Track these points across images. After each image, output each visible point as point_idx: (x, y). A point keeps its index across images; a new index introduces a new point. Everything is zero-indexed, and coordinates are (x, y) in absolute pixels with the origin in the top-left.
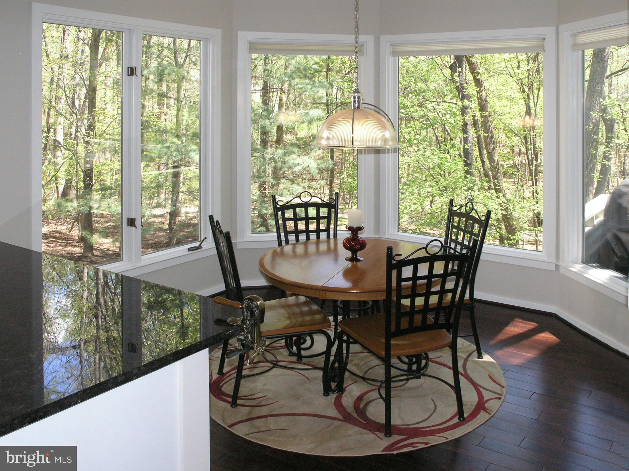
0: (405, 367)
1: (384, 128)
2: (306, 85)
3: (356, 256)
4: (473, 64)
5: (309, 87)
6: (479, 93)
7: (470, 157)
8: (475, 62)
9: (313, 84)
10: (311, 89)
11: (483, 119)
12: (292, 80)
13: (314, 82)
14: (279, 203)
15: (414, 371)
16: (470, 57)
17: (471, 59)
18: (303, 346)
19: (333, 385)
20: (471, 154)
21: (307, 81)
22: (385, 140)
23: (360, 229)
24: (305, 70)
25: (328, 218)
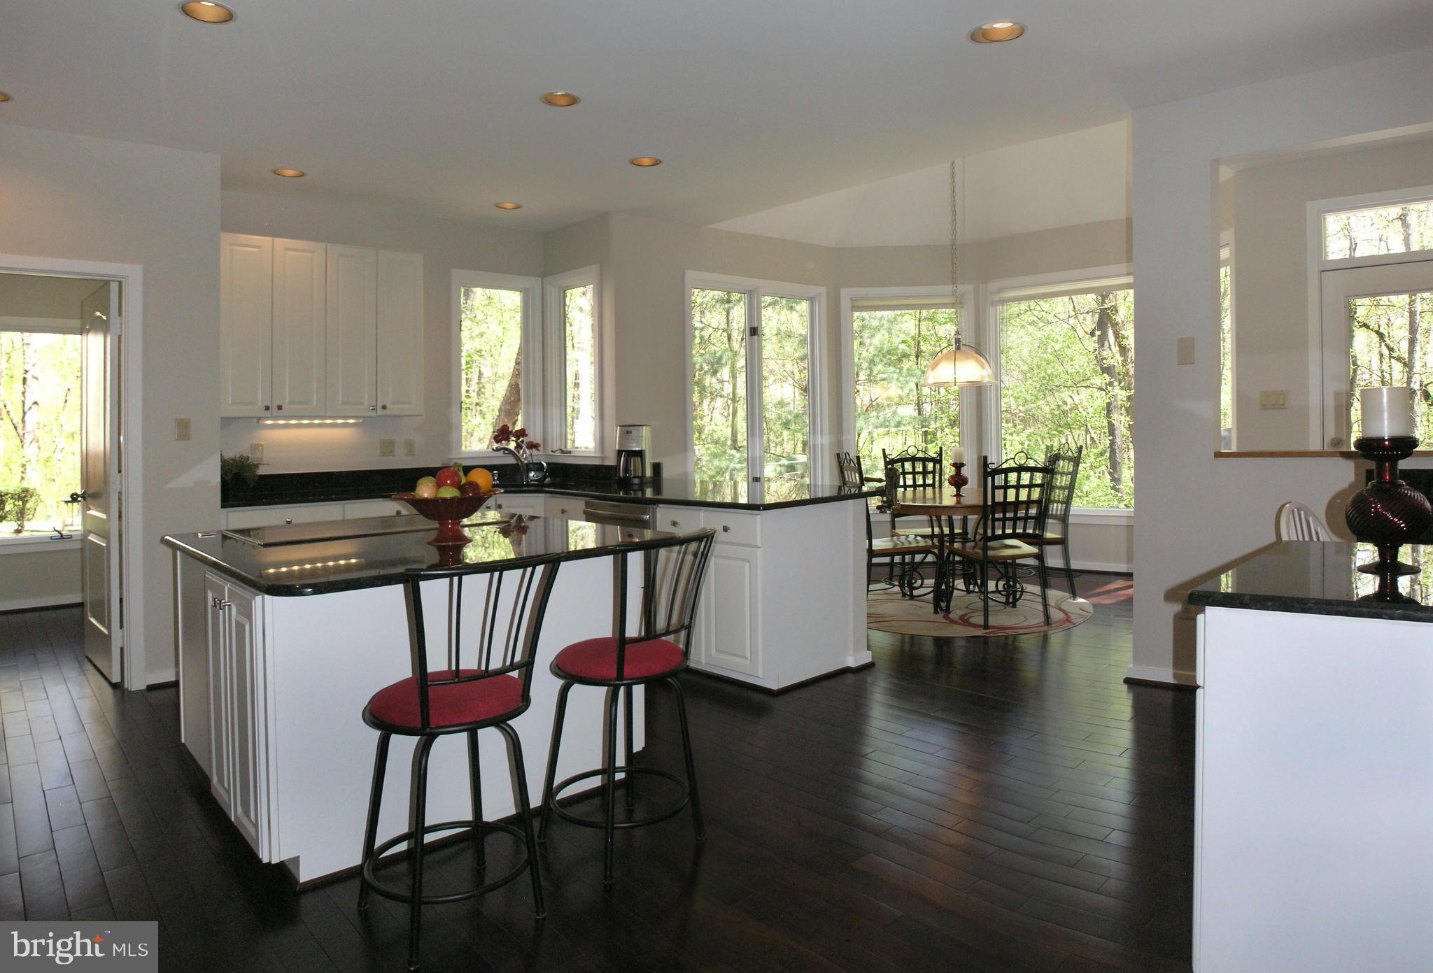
0: (1003, 600)
1: (983, 367)
2: (891, 373)
3: (960, 492)
4: (1117, 324)
5: (895, 376)
6: (1125, 366)
7: (1118, 468)
8: (1120, 322)
9: (900, 372)
10: (898, 379)
11: (1129, 403)
12: (873, 367)
13: (901, 369)
14: (888, 456)
15: (1011, 603)
16: (1113, 314)
17: (1114, 317)
18: (915, 585)
19: (943, 605)
20: (1119, 463)
21: (892, 369)
22: (982, 377)
23: (962, 465)
24: (889, 352)
25: (933, 472)
